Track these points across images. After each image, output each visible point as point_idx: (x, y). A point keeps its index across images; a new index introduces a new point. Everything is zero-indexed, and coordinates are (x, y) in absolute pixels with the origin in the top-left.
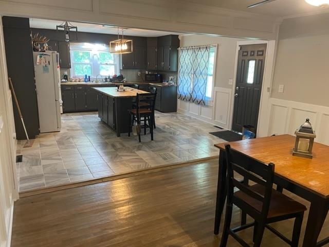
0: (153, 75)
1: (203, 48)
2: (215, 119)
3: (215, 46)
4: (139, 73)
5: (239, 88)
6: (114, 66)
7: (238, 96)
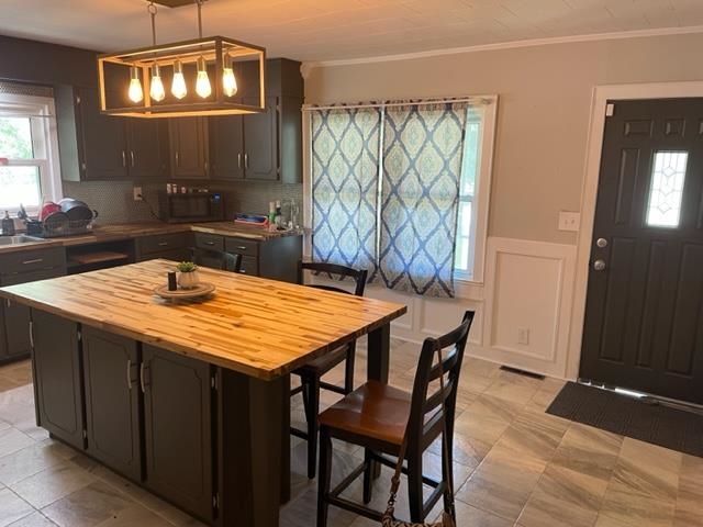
0: (196, 195)
1: (431, 108)
2: (493, 341)
3: (489, 102)
4: (137, 191)
5: (610, 242)
6: (33, 170)
7: (606, 270)
